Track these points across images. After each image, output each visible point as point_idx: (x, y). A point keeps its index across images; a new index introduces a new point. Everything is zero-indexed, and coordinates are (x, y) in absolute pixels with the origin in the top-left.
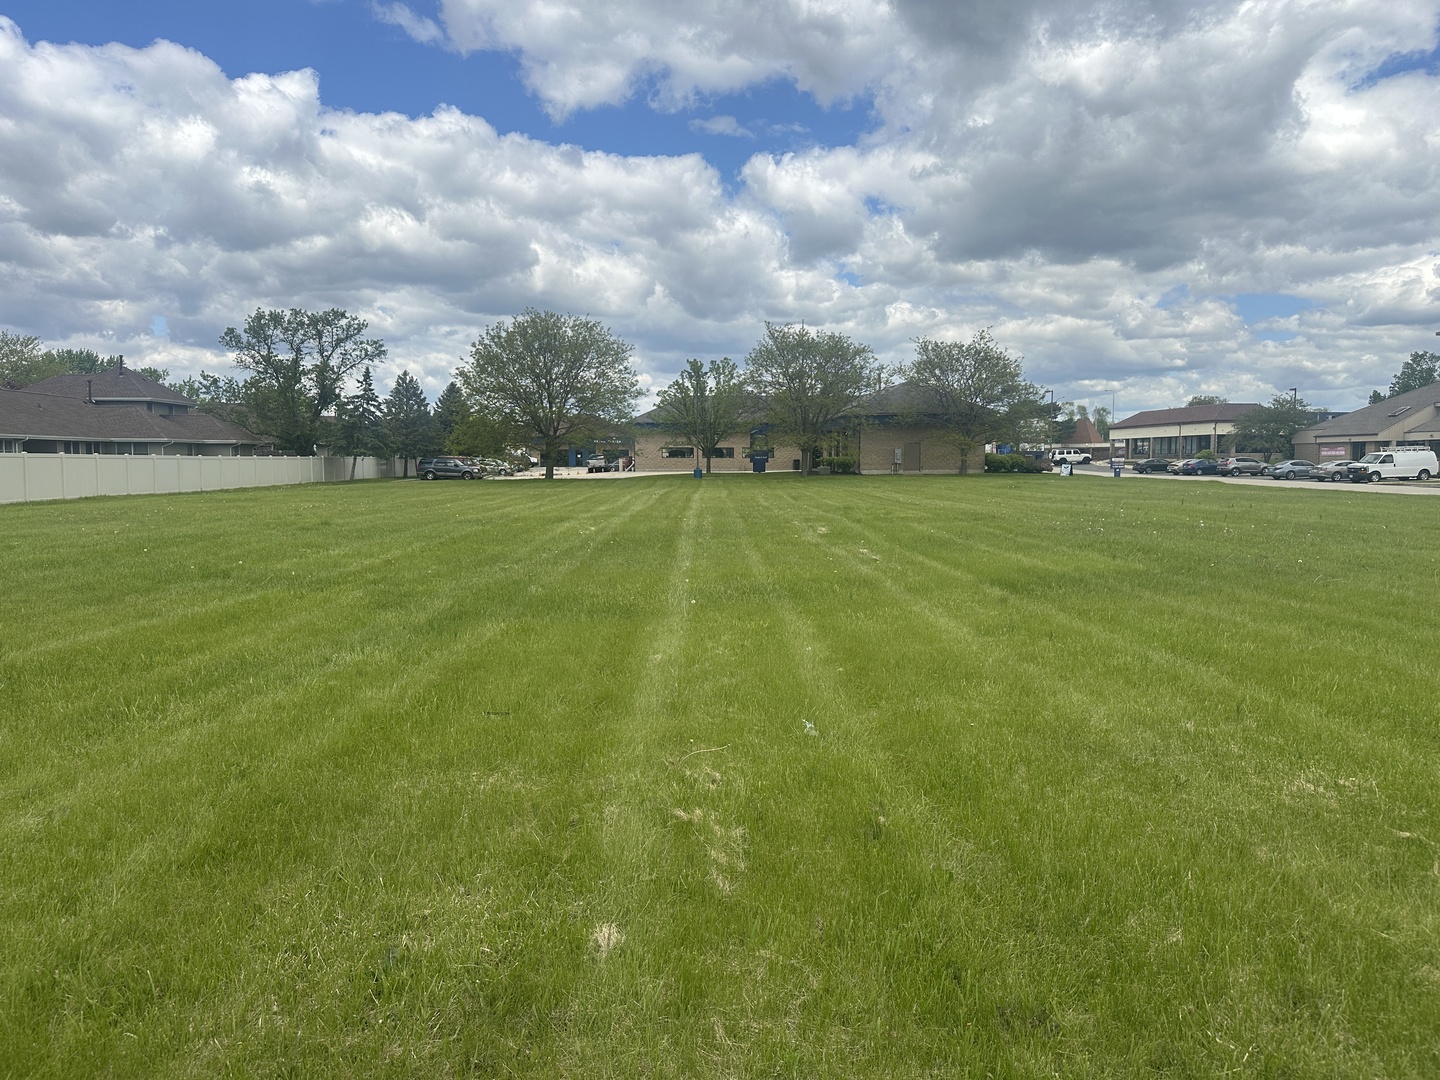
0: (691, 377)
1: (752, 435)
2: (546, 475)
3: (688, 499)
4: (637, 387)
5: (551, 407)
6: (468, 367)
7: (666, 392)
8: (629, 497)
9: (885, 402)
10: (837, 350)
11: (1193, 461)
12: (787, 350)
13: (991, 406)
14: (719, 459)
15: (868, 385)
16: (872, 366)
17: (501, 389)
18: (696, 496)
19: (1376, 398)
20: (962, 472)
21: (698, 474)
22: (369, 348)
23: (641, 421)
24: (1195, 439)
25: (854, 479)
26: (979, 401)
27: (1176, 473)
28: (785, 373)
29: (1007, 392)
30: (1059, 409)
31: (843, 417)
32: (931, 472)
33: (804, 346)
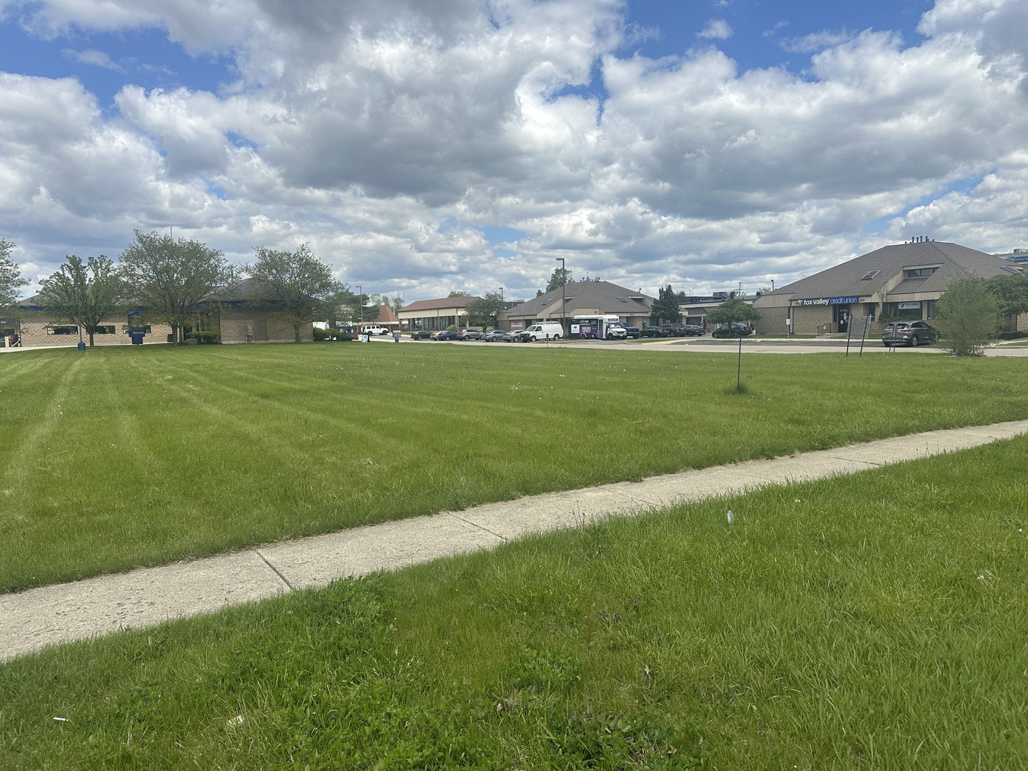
0: (71, 270)
1: (129, 315)
3: (70, 365)
4: (20, 277)
7: (47, 281)
8: (16, 365)
9: (236, 291)
10: (194, 253)
11: (444, 332)
12: (153, 250)
13: (314, 296)
14: (102, 335)
15: (221, 279)
16: (224, 266)
18: (78, 362)
19: (540, 293)
20: (298, 341)
21: (82, 347)
23: (23, 304)
24: (447, 318)
25: (215, 348)
26: (305, 292)
27: (436, 340)
28: (154, 269)
29: (323, 287)
30: (368, 299)
31: (204, 302)
32: (276, 341)
33: (169, 249)
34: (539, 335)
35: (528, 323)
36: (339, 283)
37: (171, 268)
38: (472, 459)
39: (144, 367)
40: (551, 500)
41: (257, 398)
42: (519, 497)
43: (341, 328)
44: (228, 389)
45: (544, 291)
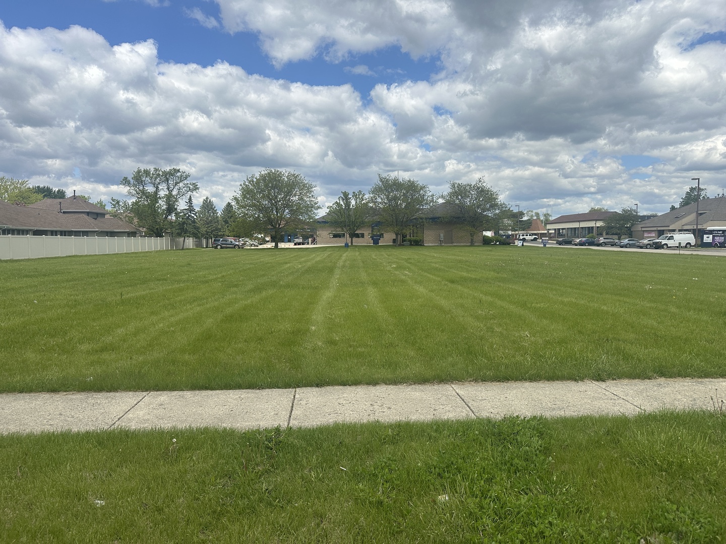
0: (343, 200)
1: (372, 227)
2: (275, 246)
3: (341, 256)
4: (318, 204)
5: (277, 214)
6: (238, 195)
7: (331, 207)
8: (314, 255)
9: (434, 211)
10: (411, 188)
11: (584, 239)
12: (388, 186)
13: (485, 213)
14: (357, 239)
15: (426, 204)
16: (428, 195)
17: (254, 205)
18: (345, 255)
19: (673, 208)
20: (472, 244)
21: (347, 245)
22: (191, 187)
23: (319, 220)
24: (587, 229)
25: (420, 248)
26: (479, 211)
27: (576, 245)
28: (388, 198)
29: (492, 207)
30: (524, 214)
31: (415, 219)
32: (458, 244)
33: (396, 185)
34: (670, 243)
35: (661, 233)
36: (504, 204)
37: (397, 197)
38: (612, 342)
39: (380, 259)
40: (685, 384)
41: (447, 282)
42: (655, 378)
43: (504, 235)
44: (429, 275)
45: (677, 206)
